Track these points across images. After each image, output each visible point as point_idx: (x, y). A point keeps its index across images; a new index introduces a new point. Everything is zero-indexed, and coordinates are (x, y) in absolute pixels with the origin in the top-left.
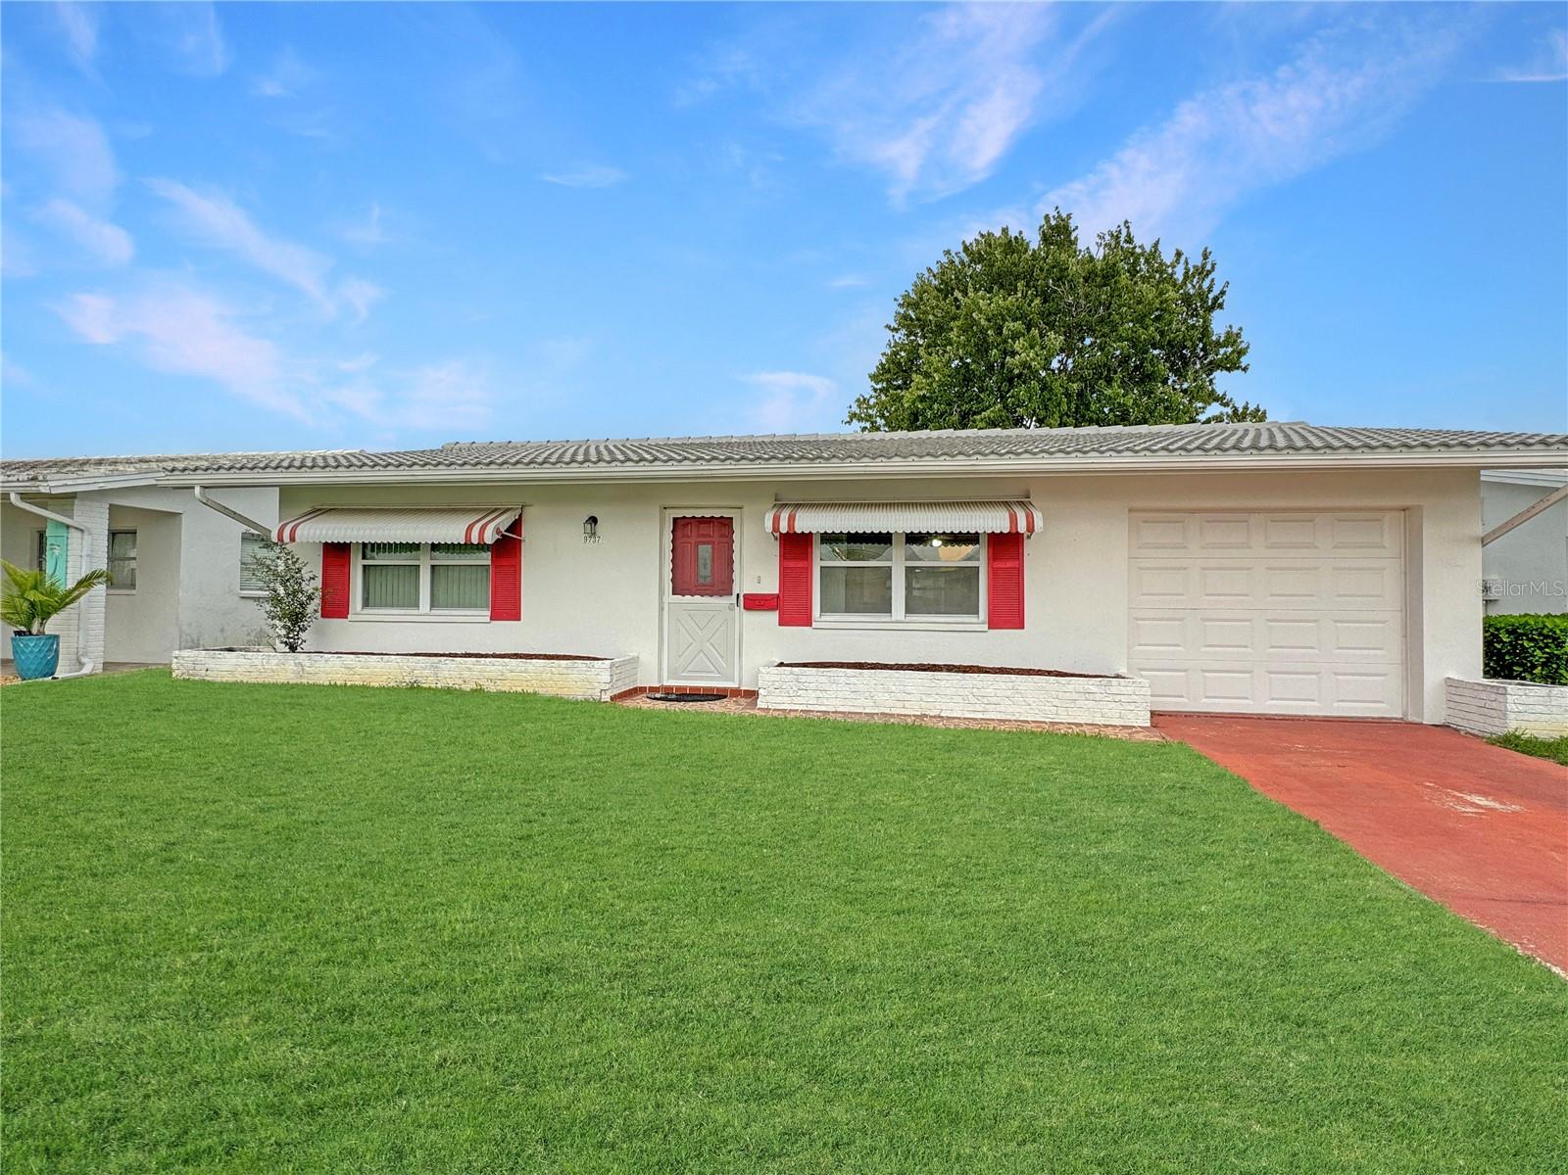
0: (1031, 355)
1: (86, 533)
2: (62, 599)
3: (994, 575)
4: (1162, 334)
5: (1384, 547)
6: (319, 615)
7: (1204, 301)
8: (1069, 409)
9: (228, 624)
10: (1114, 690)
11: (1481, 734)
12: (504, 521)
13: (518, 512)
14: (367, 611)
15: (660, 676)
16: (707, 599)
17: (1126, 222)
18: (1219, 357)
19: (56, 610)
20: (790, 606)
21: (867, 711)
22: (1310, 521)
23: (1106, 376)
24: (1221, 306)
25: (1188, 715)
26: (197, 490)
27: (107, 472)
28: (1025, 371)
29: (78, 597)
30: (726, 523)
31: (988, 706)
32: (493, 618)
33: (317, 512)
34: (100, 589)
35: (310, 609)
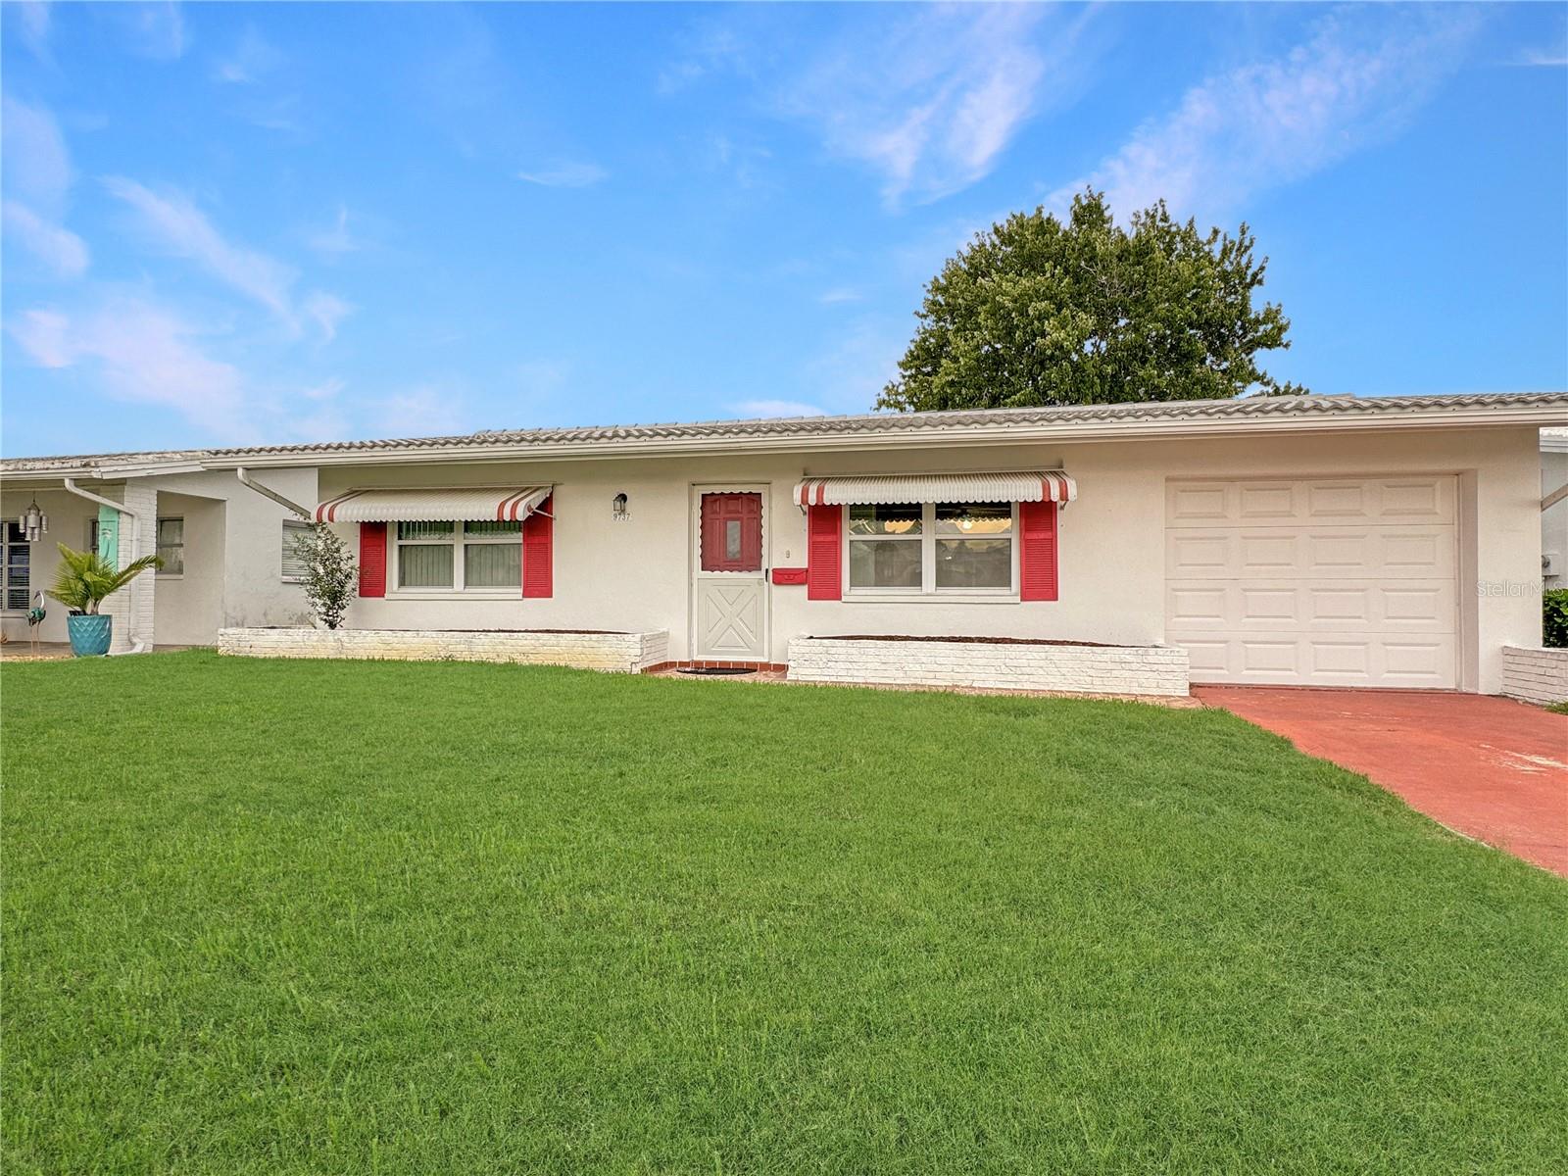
0: (1062, 334)
1: (136, 517)
2: (114, 581)
3: (1027, 546)
4: (1199, 312)
5: (1436, 513)
6: (357, 593)
7: (1242, 278)
8: (1103, 391)
9: (271, 608)
10: (1151, 659)
11: (1540, 703)
12: (536, 499)
13: (549, 491)
14: (403, 589)
15: (690, 652)
16: (735, 574)
17: (1161, 201)
18: (1259, 334)
19: (109, 591)
20: (820, 581)
21: (898, 682)
22: (1358, 487)
23: (1142, 357)
24: (1260, 282)
25: (1228, 687)
26: (240, 472)
27: (156, 459)
28: (1057, 353)
29: (129, 579)
30: (755, 499)
31: (1021, 677)
32: (525, 595)
33: (354, 493)
34: (149, 572)
35: (349, 587)
